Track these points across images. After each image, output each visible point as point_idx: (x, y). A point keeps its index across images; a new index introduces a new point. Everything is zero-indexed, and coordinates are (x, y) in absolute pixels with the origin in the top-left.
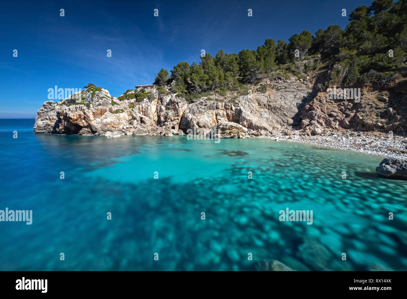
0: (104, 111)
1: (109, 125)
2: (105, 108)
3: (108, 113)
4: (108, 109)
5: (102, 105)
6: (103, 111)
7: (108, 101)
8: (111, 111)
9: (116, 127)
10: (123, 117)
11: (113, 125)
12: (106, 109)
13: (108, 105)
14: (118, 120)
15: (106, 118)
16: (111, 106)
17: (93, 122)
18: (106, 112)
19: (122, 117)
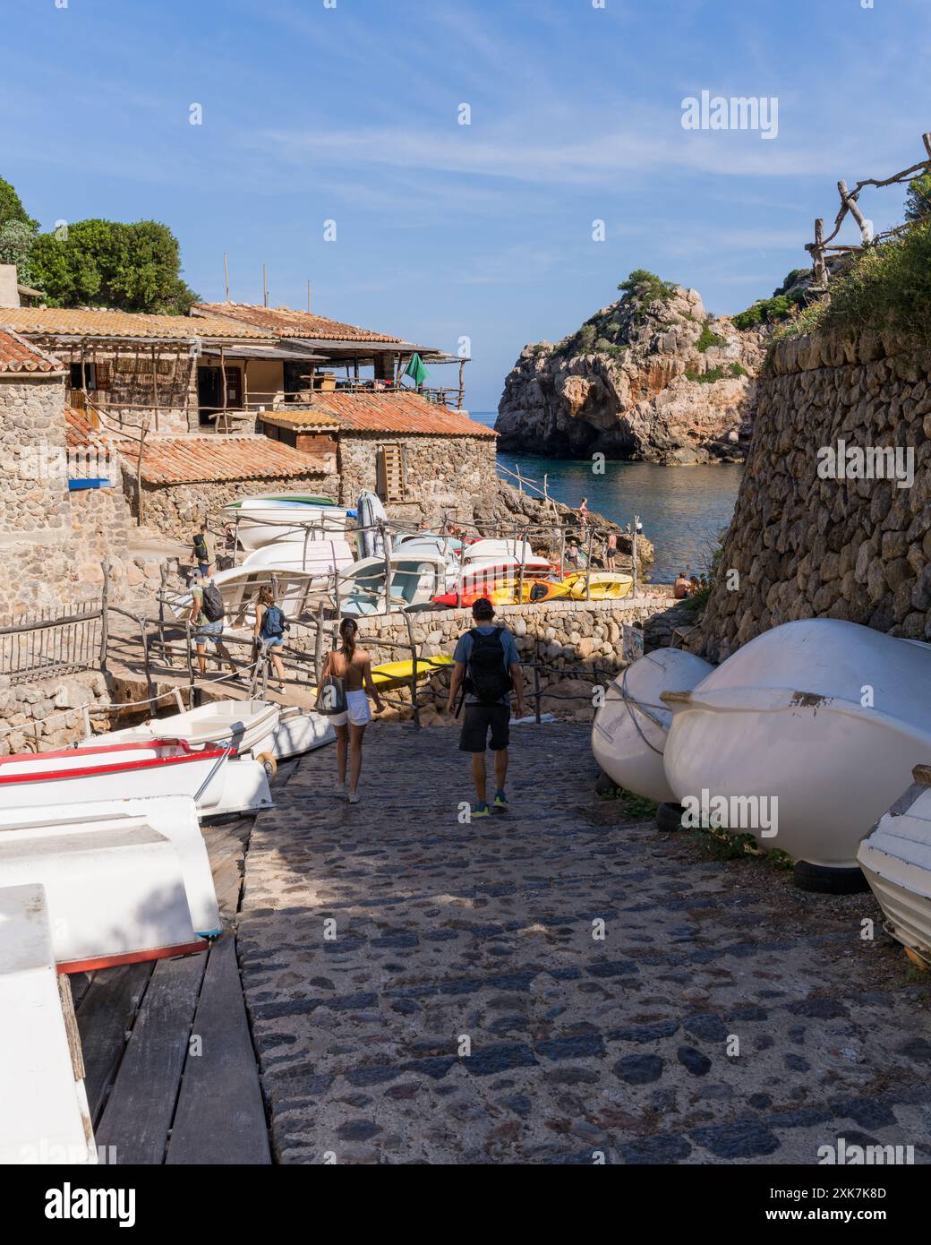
0: (667, 375)
1: (677, 427)
2: (671, 362)
3: (681, 383)
4: (682, 366)
5: (664, 349)
6: (664, 377)
7: (685, 335)
8: (692, 373)
9: (705, 434)
10: (734, 393)
11: (693, 426)
12: (674, 366)
13: (685, 351)
14: (712, 409)
15: (673, 399)
16: (694, 352)
17: (628, 415)
18: (674, 375)
19: (730, 396)
